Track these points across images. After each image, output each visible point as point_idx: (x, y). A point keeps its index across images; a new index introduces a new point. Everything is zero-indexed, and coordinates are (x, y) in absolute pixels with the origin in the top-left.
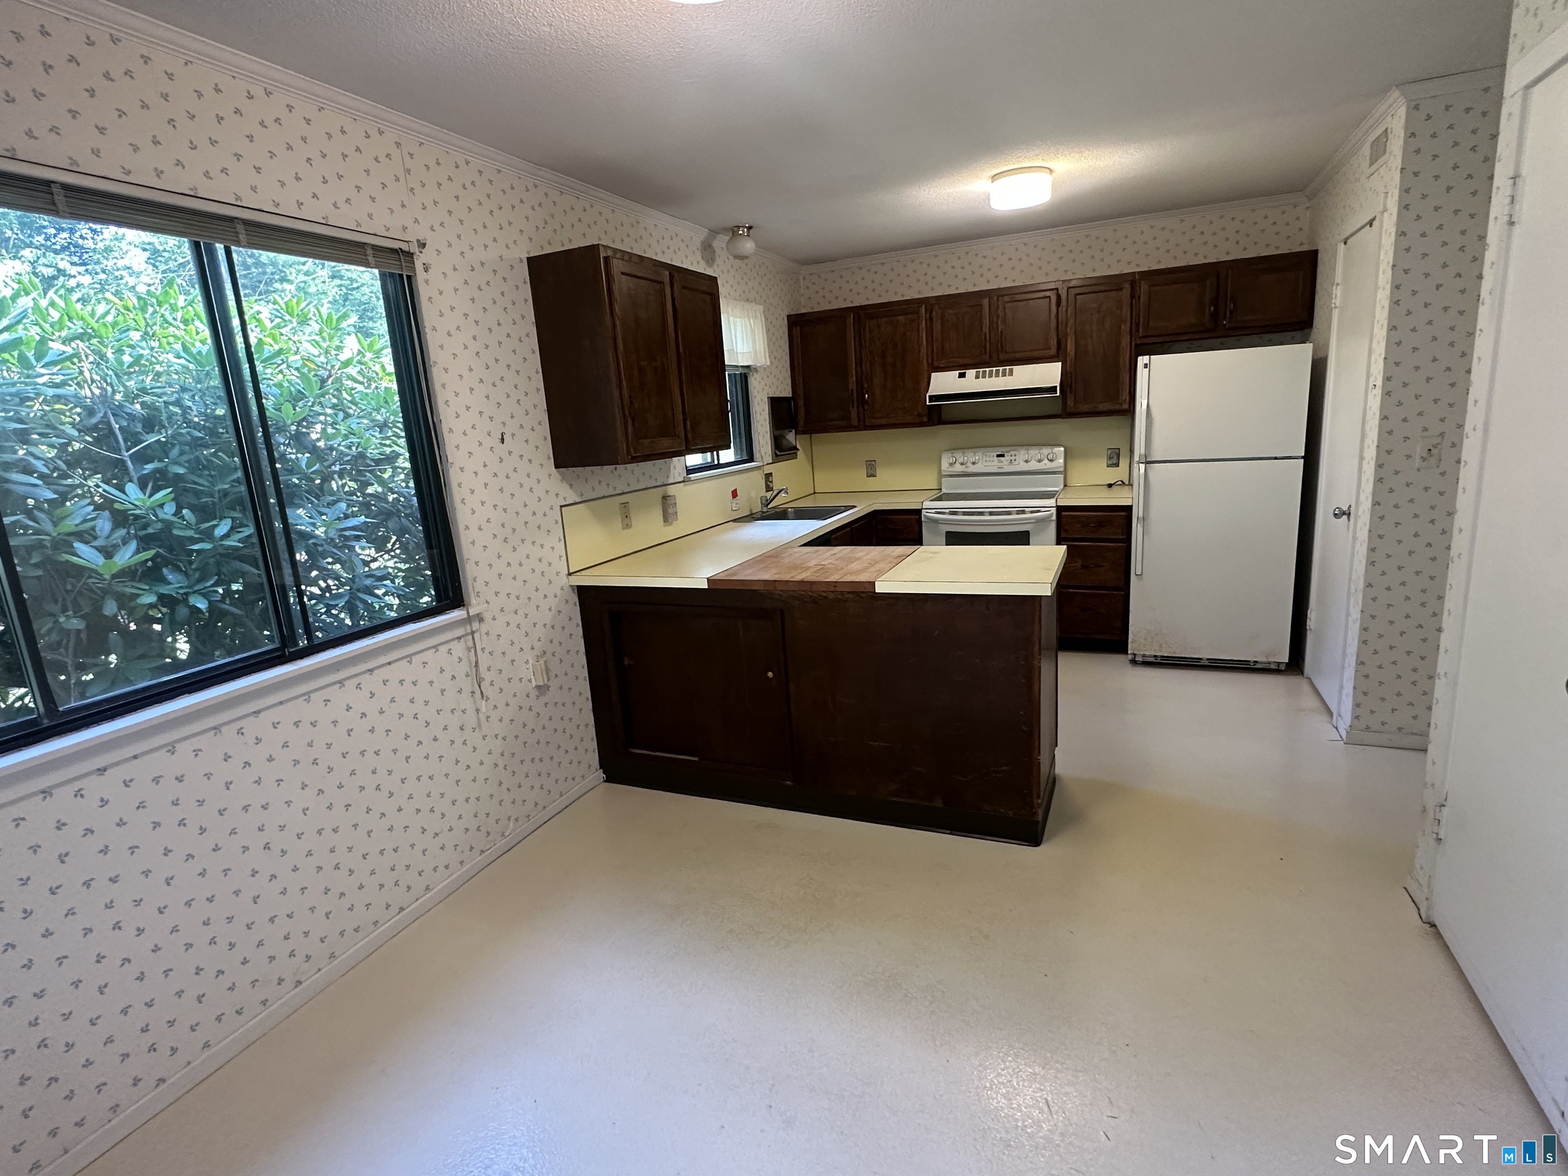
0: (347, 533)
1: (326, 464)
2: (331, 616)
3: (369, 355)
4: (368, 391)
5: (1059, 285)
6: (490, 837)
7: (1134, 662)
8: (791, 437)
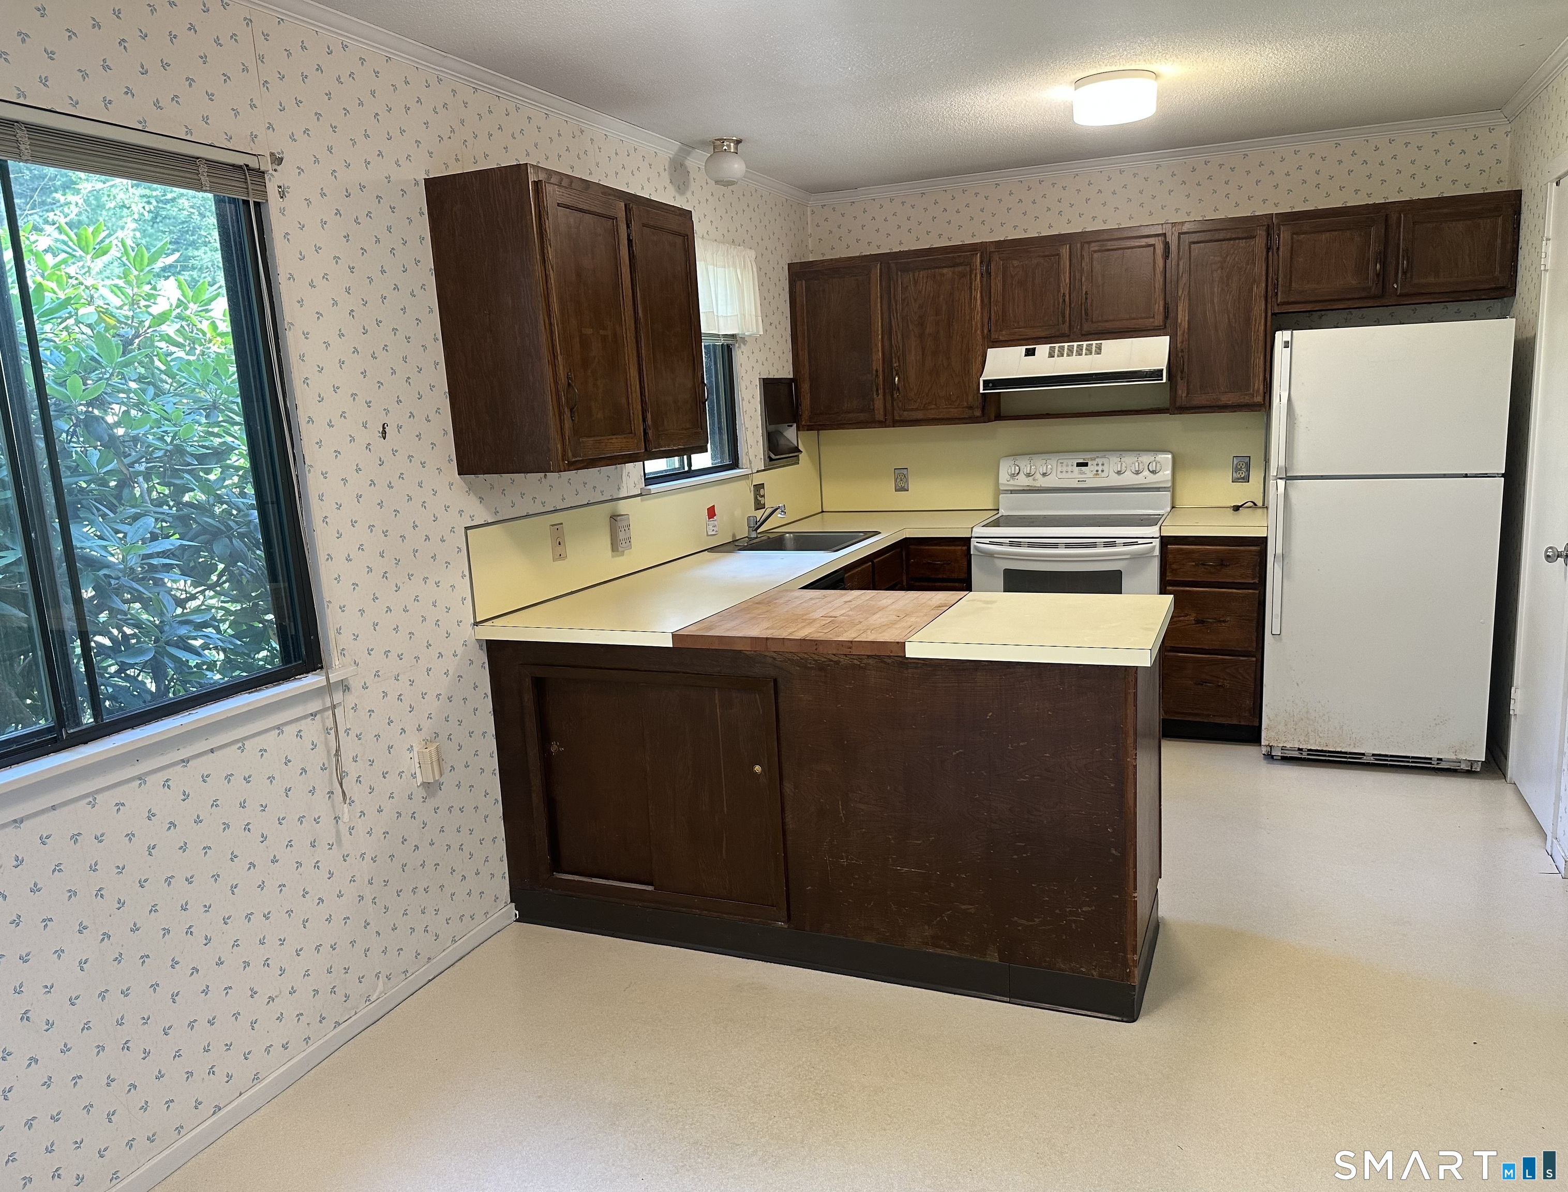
0: (155, 561)
1: (127, 461)
2: (128, 678)
3: (193, 307)
4: (192, 358)
5: (1167, 229)
6: (348, 1004)
7: (1269, 757)
8: (791, 434)
